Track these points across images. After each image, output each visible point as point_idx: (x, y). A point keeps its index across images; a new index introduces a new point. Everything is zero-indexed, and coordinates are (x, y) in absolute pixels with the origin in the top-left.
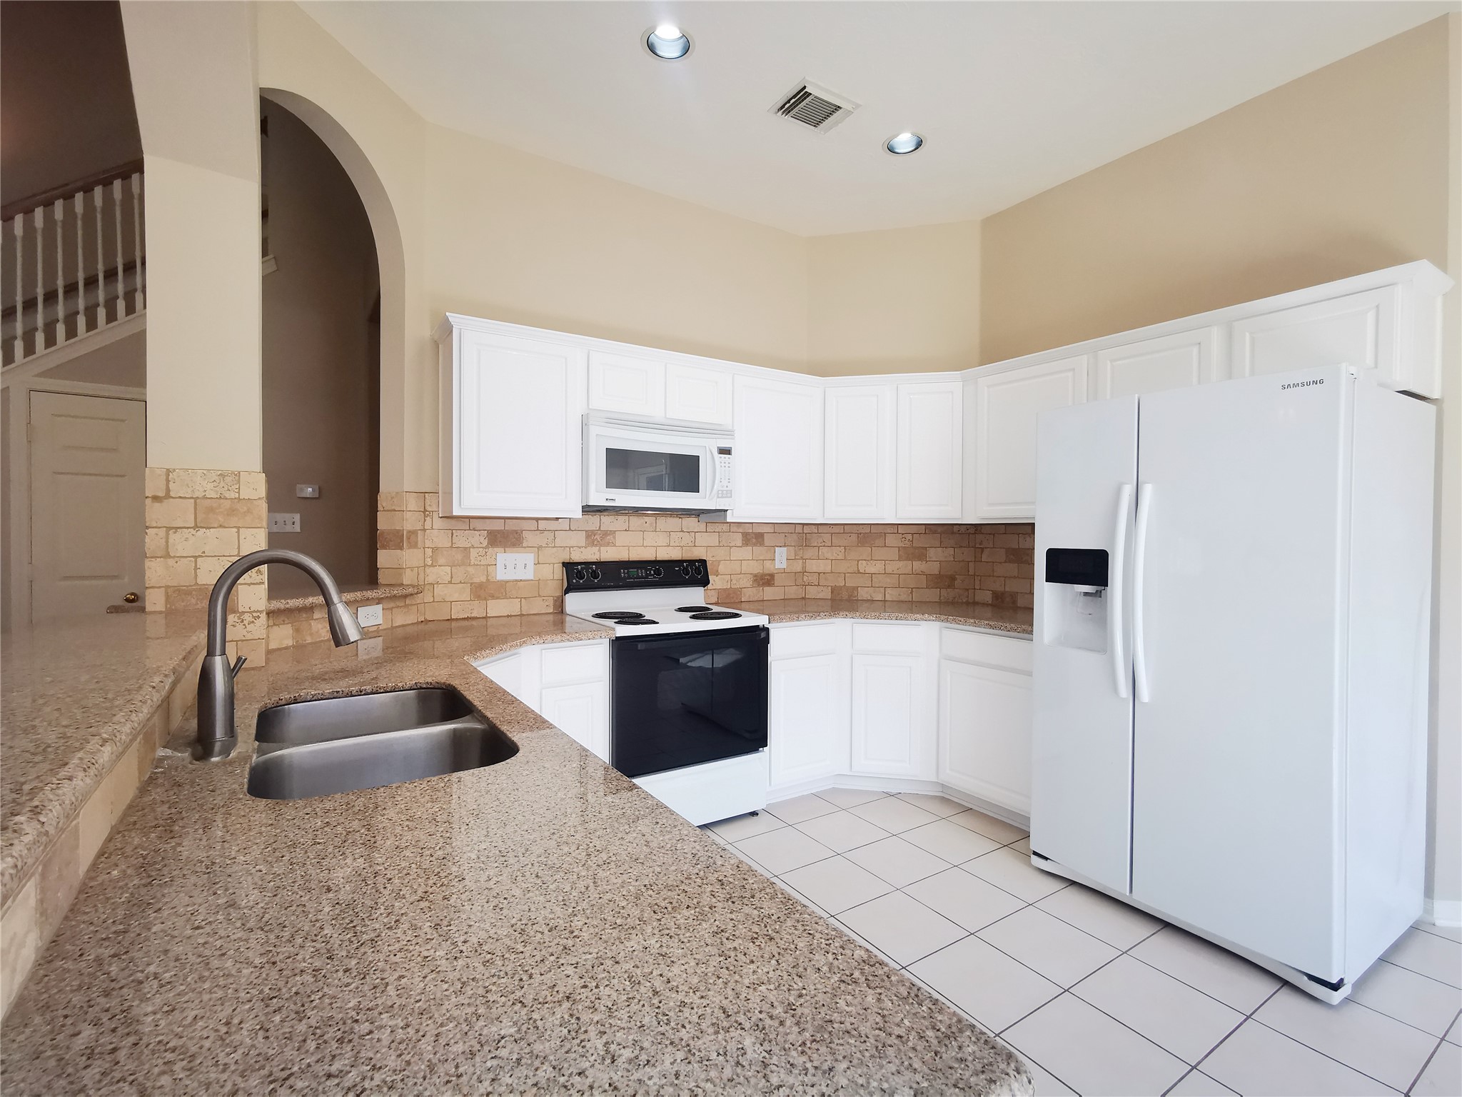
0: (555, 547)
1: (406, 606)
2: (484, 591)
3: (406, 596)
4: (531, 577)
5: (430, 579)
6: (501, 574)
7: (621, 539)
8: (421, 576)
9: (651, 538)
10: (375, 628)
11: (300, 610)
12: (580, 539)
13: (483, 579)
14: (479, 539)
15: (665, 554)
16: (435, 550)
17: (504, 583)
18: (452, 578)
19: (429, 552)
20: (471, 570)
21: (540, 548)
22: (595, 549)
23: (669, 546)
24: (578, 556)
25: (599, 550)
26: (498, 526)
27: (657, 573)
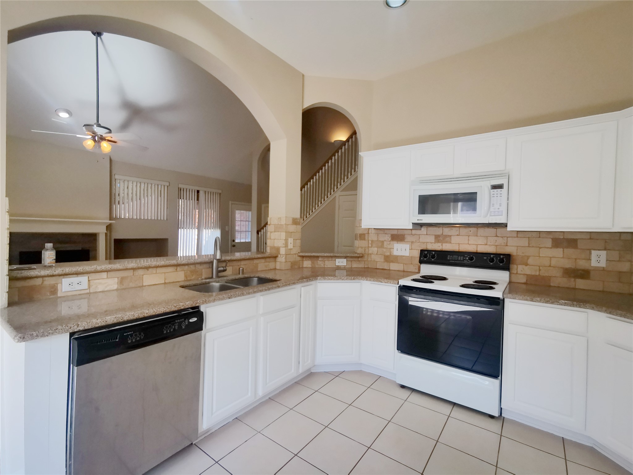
0: (419, 242)
1: (359, 261)
2: (389, 259)
3: (358, 257)
4: (408, 255)
5: (370, 252)
6: (395, 253)
7: (454, 240)
8: (367, 250)
9: (473, 240)
10: (344, 267)
11: (314, 257)
12: (432, 239)
13: (388, 254)
14: (388, 238)
15: (482, 249)
16: (372, 241)
17: (397, 257)
18: (377, 252)
19: (370, 242)
20: (385, 250)
21: (412, 242)
22: (440, 244)
23: (486, 245)
24: (430, 247)
25: (442, 245)
26: (395, 232)
27: (471, 259)
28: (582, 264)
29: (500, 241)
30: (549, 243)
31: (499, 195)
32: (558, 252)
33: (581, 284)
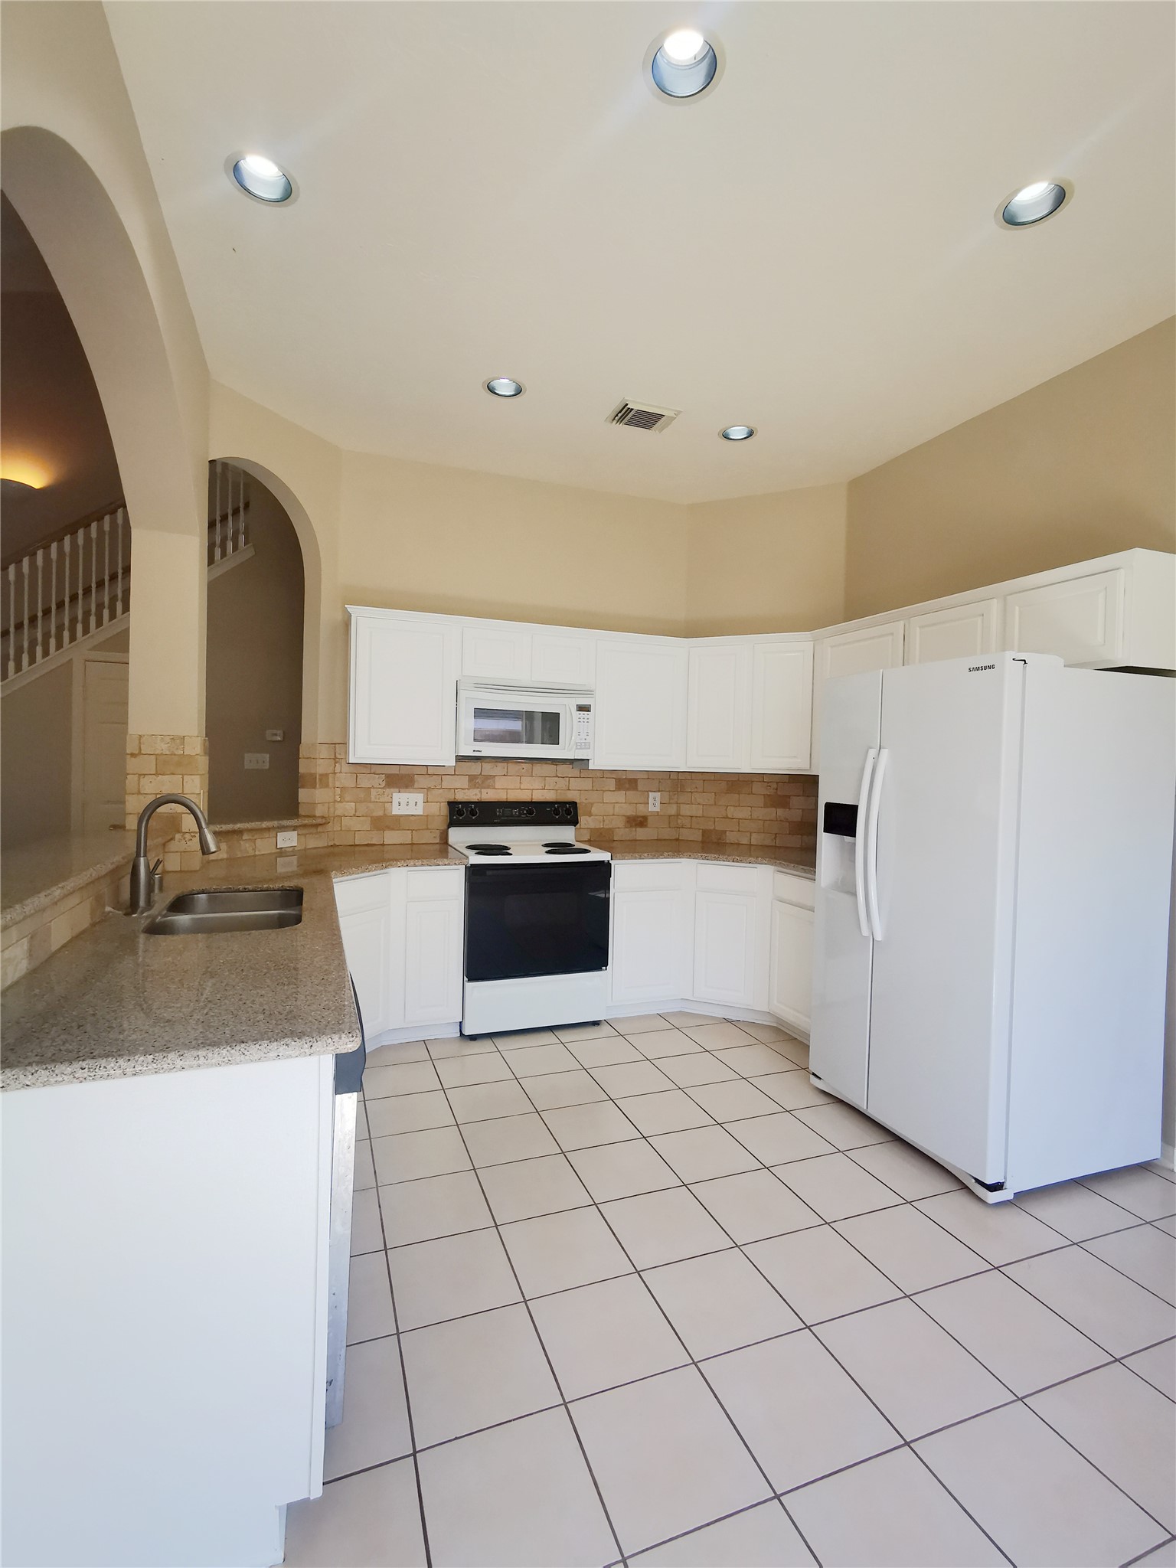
0: (441, 788)
1: (317, 833)
2: (384, 822)
3: (317, 826)
4: (421, 813)
5: (338, 813)
6: (396, 810)
7: (500, 783)
8: (332, 810)
9: (527, 783)
10: (291, 849)
11: (234, 832)
12: (464, 782)
13: (381, 813)
14: (379, 781)
15: (539, 796)
16: (343, 789)
17: (398, 818)
18: (356, 812)
19: (338, 791)
20: (371, 806)
21: (429, 789)
22: (477, 791)
23: (544, 789)
24: (461, 796)
25: (481, 792)
26: (395, 771)
27: (530, 812)
28: (641, 810)
29: (562, 784)
30: (612, 784)
31: (586, 720)
32: (620, 796)
33: (641, 833)
